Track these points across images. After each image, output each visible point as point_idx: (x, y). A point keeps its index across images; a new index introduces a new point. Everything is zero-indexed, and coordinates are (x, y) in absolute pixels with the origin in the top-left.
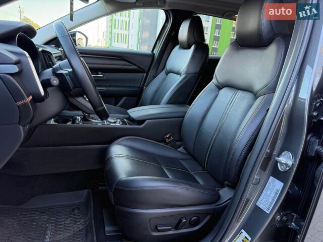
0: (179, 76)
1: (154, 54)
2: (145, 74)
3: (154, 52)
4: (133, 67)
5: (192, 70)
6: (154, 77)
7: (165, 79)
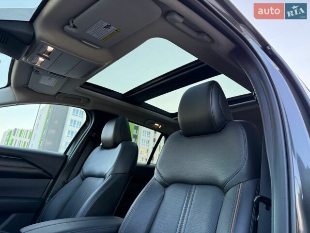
0: (102, 179)
1: (67, 156)
2: (52, 180)
3: (67, 154)
4: (37, 171)
5: (120, 170)
6: (64, 184)
7: (80, 185)
